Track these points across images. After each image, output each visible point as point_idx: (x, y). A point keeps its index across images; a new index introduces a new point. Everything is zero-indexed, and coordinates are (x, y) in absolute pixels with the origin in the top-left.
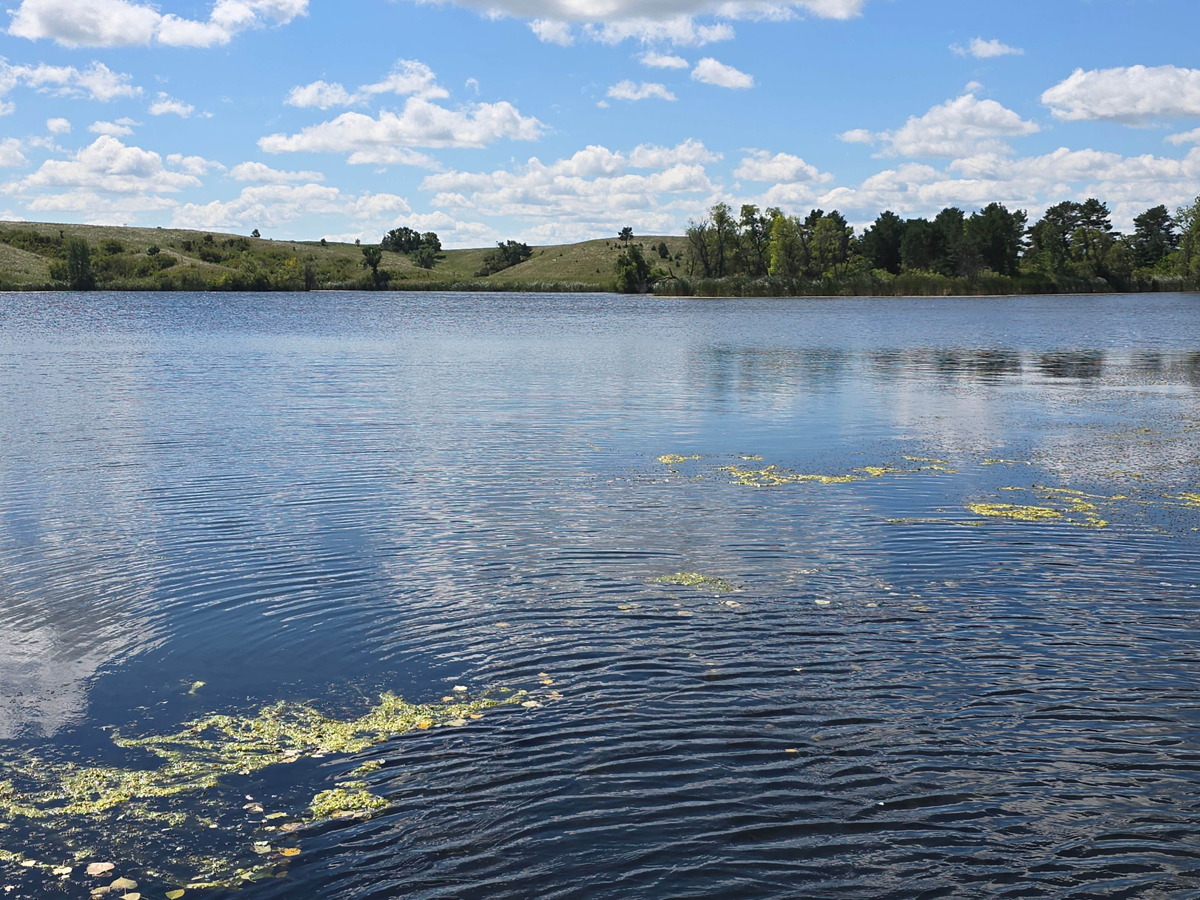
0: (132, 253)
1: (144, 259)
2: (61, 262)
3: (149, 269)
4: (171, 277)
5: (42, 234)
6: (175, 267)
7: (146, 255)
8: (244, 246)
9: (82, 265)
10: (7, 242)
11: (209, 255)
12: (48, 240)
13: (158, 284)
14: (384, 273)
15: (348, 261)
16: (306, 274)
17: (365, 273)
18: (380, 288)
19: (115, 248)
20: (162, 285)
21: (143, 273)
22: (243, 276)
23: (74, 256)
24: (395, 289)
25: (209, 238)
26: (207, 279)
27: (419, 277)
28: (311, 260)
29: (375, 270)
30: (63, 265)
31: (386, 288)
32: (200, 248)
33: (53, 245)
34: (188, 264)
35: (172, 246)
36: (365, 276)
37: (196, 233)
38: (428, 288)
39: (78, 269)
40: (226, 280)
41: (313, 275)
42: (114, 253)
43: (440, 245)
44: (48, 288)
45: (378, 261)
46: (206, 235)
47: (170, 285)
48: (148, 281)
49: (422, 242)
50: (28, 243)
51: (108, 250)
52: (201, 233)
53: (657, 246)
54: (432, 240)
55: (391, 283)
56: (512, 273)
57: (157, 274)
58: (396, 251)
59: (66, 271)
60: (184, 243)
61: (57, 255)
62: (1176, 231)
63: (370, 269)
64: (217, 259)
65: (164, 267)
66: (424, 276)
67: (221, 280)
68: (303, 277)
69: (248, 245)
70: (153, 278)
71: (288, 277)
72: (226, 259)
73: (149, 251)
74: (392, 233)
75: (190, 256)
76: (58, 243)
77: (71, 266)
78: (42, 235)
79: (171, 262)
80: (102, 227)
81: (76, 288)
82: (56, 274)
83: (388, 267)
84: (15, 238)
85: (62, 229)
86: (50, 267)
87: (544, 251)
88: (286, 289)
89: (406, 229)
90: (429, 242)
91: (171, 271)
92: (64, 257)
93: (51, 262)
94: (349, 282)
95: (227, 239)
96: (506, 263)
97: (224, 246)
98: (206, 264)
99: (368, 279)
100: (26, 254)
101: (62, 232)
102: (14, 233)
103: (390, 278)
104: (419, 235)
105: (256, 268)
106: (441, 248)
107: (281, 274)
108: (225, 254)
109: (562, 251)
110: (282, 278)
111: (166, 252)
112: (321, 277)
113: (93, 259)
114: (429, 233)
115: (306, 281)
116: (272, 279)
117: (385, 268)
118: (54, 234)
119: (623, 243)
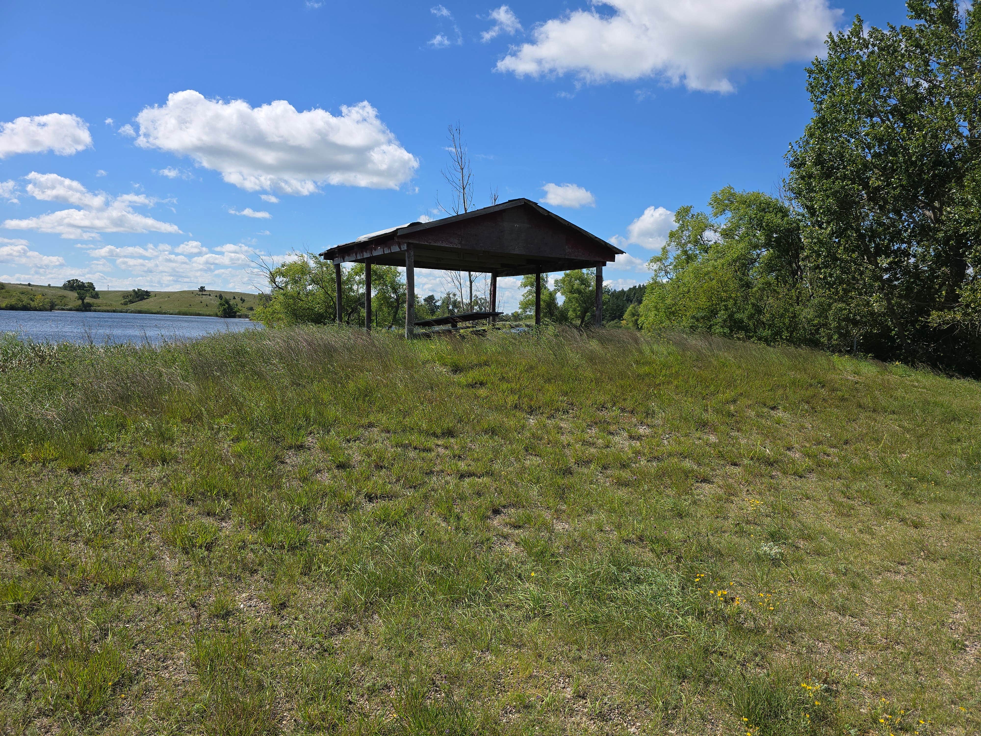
14: (88, 303)
17: (75, 303)
29: (83, 302)
36: (76, 305)
41: (53, 303)
45: (85, 298)
49: (85, 287)
53: (218, 295)
56: (143, 305)
62: (438, 304)
63: (80, 301)
66: (109, 305)
68: (50, 305)
71: (41, 304)
74: (69, 282)
87: (156, 294)
88: (40, 310)
89: (77, 280)
90: (89, 286)
94: (68, 307)
96: (137, 299)
99: (79, 306)
103: (92, 306)
104: (83, 283)
105: (23, 300)
107: (38, 303)
109: (169, 295)
110: (38, 305)
114: (89, 283)
116: (33, 305)
117: (88, 301)
119: (201, 293)
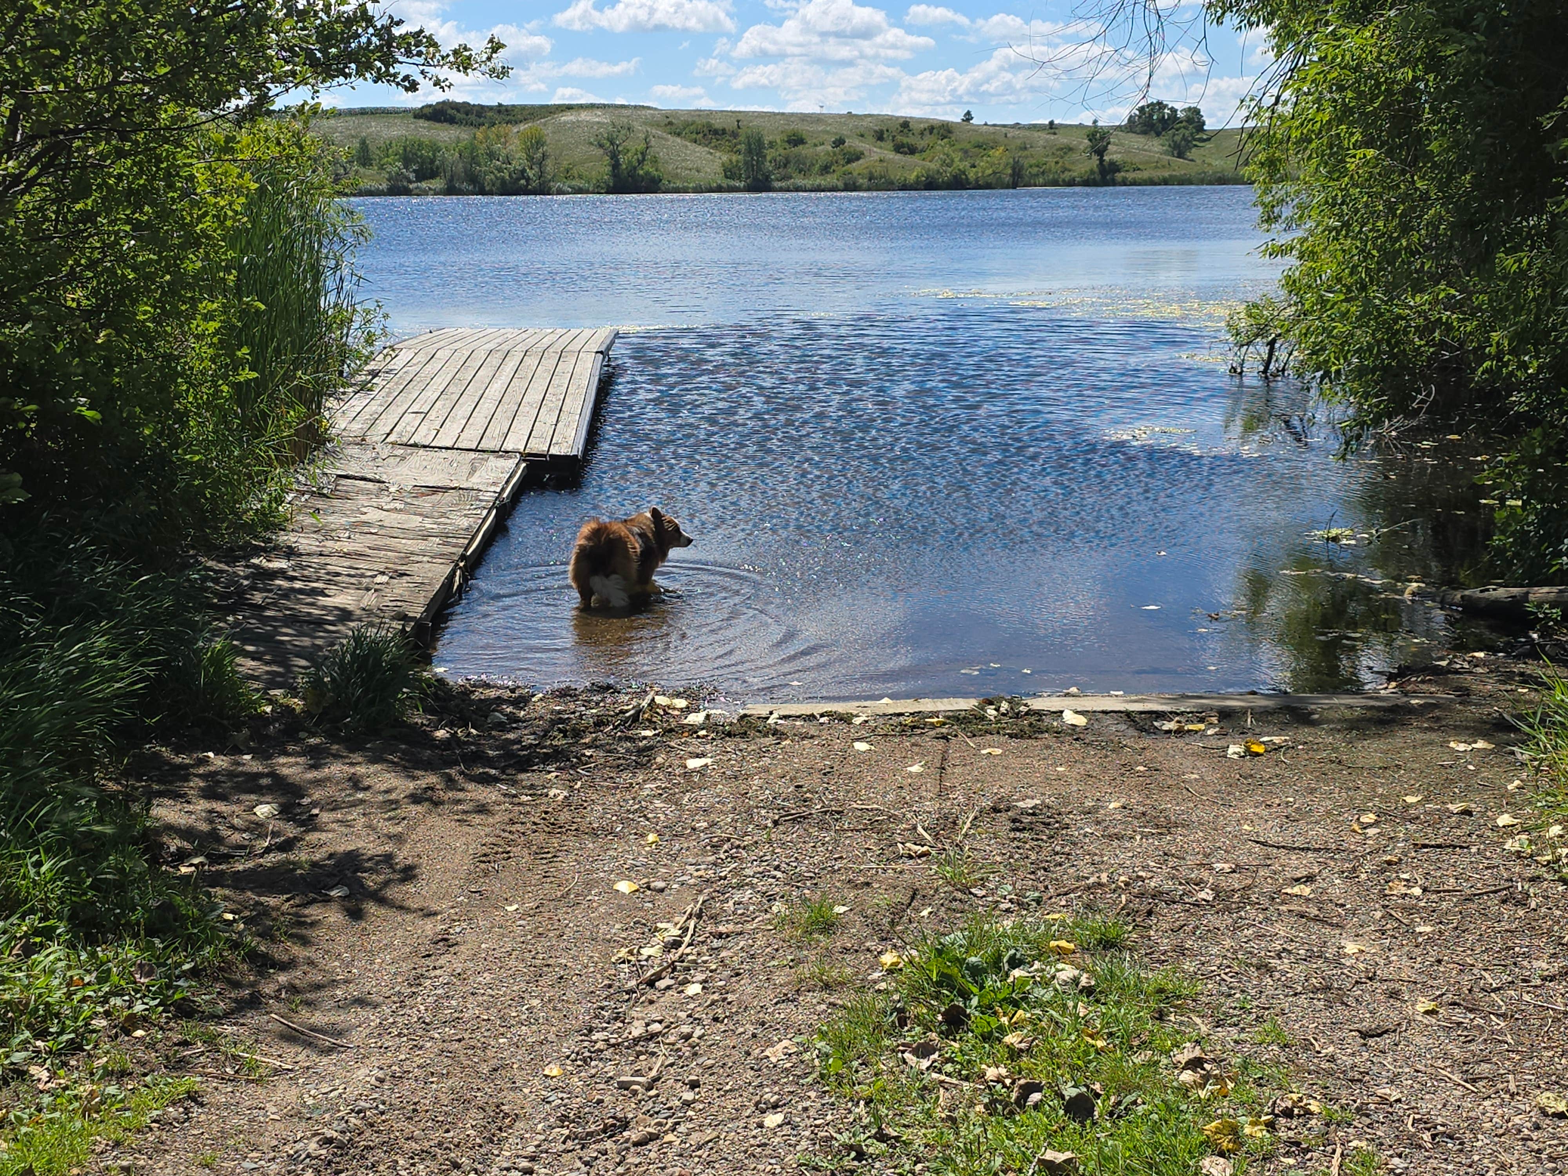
0: (815, 145)
1: (828, 154)
2: (734, 158)
3: (832, 164)
4: (855, 174)
5: (718, 124)
6: (861, 162)
7: (830, 148)
8: (945, 133)
9: (758, 161)
10: (679, 135)
11: (903, 146)
12: (724, 131)
13: (840, 184)
14: (1112, 163)
15: (1071, 149)
16: (1013, 169)
17: (1087, 164)
18: (1105, 183)
19: (797, 140)
20: (846, 184)
21: (826, 169)
22: (938, 171)
23: (750, 151)
24: (1124, 183)
25: (905, 124)
26: (897, 176)
27: (1156, 167)
28: (1026, 148)
29: (1101, 160)
30: (737, 161)
31: (1114, 183)
32: (894, 137)
33: (728, 138)
34: (876, 157)
35: (862, 136)
36: (1088, 169)
37: (891, 118)
38: (1165, 182)
39: (753, 166)
40: (918, 177)
41: (1021, 168)
42: (795, 145)
43: (1204, 123)
44: (719, 189)
45: (1105, 148)
46: (901, 121)
47: (854, 183)
48: (830, 180)
49: (1178, 121)
50: (701, 135)
51: (789, 142)
52: (898, 118)
54: (1194, 117)
55: (1119, 176)
57: (840, 170)
58: (1144, 133)
59: (740, 169)
60: (876, 131)
61: (734, 150)
63: (1095, 158)
64: (912, 151)
65: (849, 161)
66: (1164, 167)
67: (912, 177)
68: (1010, 171)
69: (950, 132)
70: (835, 176)
71: (990, 171)
72: (923, 151)
73: (834, 142)
74: (1143, 109)
75: (881, 148)
76: (735, 135)
77: (746, 163)
78: (717, 126)
79: (857, 157)
80: (783, 114)
81: (749, 189)
82: (730, 172)
83: (1119, 156)
84: (687, 130)
85: (739, 118)
86: (723, 165)
88: (988, 186)
89: (1159, 103)
90: (1189, 120)
91: (856, 167)
92: (739, 152)
93: (725, 158)
94: (1067, 176)
95: (926, 126)
97: (922, 134)
98: (898, 157)
99: (1092, 172)
100: (699, 148)
101: (738, 121)
102: (687, 125)
103: (1119, 171)
104: (1176, 111)
105: (953, 161)
106: (1205, 128)
107: (983, 168)
108: (921, 144)
110: (983, 172)
111: (853, 143)
112: (1035, 170)
113: (770, 154)
114: (1190, 109)
115: (1012, 175)
116: (972, 175)
117: (1116, 157)
118: (731, 125)
